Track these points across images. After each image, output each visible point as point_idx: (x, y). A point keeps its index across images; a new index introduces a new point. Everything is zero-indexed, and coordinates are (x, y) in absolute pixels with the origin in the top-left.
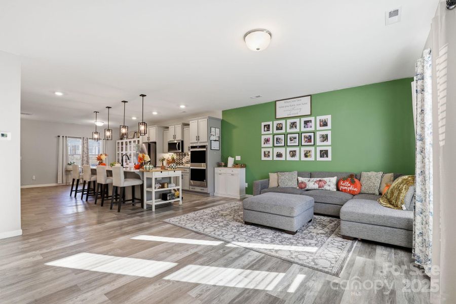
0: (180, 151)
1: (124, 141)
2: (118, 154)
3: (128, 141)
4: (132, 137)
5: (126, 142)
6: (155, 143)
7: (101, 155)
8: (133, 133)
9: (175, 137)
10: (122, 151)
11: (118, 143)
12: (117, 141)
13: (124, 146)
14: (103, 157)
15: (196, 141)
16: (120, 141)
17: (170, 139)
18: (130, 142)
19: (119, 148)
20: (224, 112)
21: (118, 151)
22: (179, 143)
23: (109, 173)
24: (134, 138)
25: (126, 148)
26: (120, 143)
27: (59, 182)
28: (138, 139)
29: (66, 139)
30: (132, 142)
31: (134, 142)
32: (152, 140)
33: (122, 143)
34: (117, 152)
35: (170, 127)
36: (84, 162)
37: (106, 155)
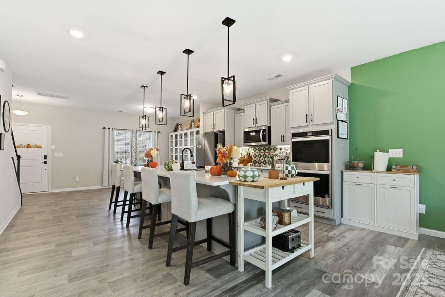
0: (267, 143)
1: (178, 133)
2: (172, 149)
3: (183, 132)
4: (188, 127)
5: (181, 135)
6: (224, 132)
7: (152, 149)
8: (190, 123)
9: (255, 121)
10: (176, 145)
11: (172, 136)
12: (170, 134)
13: (178, 139)
14: (154, 153)
15: (305, 124)
16: (174, 134)
17: (247, 125)
18: (186, 134)
19: (172, 142)
20: (354, 70)
21: (172, 146)
22: (264, 130)
23: (164, 182)
24: (190, 128)
25: (181, 141)
26: (174, 136)
27: (104, 184)
28: (198, 129)
29: (113, 131)
30: (189, 134)
31: (192, 133)
32: (218, 128)
33: (176, 136)
34: (170, 148)
35: (245, 108)
36: (133, 160)
37: (157, 150)
